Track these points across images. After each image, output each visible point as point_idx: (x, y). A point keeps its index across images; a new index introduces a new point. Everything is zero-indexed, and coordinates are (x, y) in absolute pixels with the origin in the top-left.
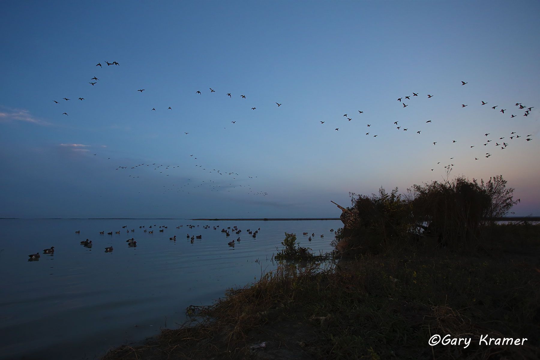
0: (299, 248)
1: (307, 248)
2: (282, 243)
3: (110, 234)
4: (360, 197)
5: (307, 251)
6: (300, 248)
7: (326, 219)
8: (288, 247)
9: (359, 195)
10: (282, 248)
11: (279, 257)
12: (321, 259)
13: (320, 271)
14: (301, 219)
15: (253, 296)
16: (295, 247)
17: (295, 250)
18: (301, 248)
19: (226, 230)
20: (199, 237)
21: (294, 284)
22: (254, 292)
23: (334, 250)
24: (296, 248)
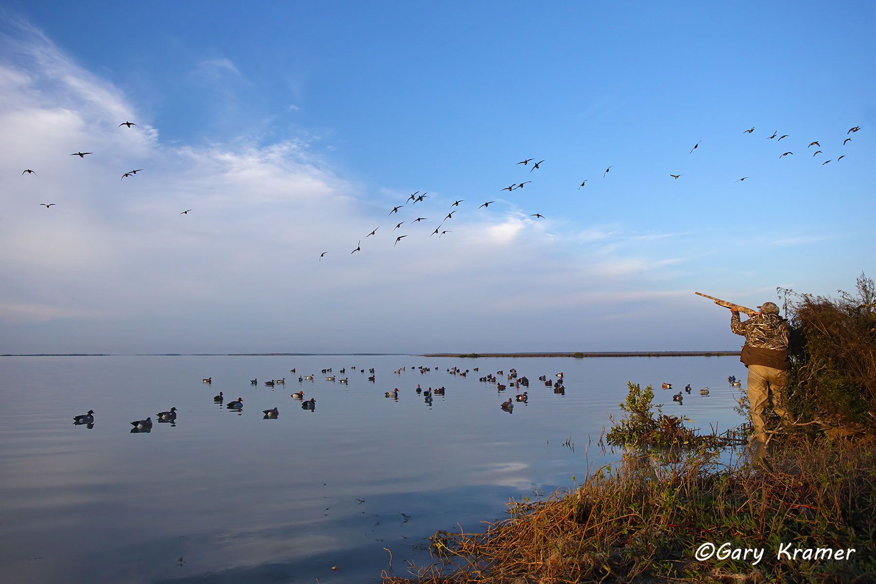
0: (661, 418)
1: (679, 418)
2: (622, 405)
3: (271, 384)
4: (807, 300)
5: (680, 425)
6: (662, 416)
7: (719, 354)
8: (635, 415)
9: (805, 296)
10: (624, 418)
11: (618, 437)
12: (715, 443)
13: (721, 469)
14: (658, 355)
15: (571, 517)
16: (651, 415)
17: (652, 422)
18: (665, 417)
19: (495, 378)
20: (441, 391)
21: (664, 495)
22: (571, 509)
23: (744, 424)
24: (655, 417)
